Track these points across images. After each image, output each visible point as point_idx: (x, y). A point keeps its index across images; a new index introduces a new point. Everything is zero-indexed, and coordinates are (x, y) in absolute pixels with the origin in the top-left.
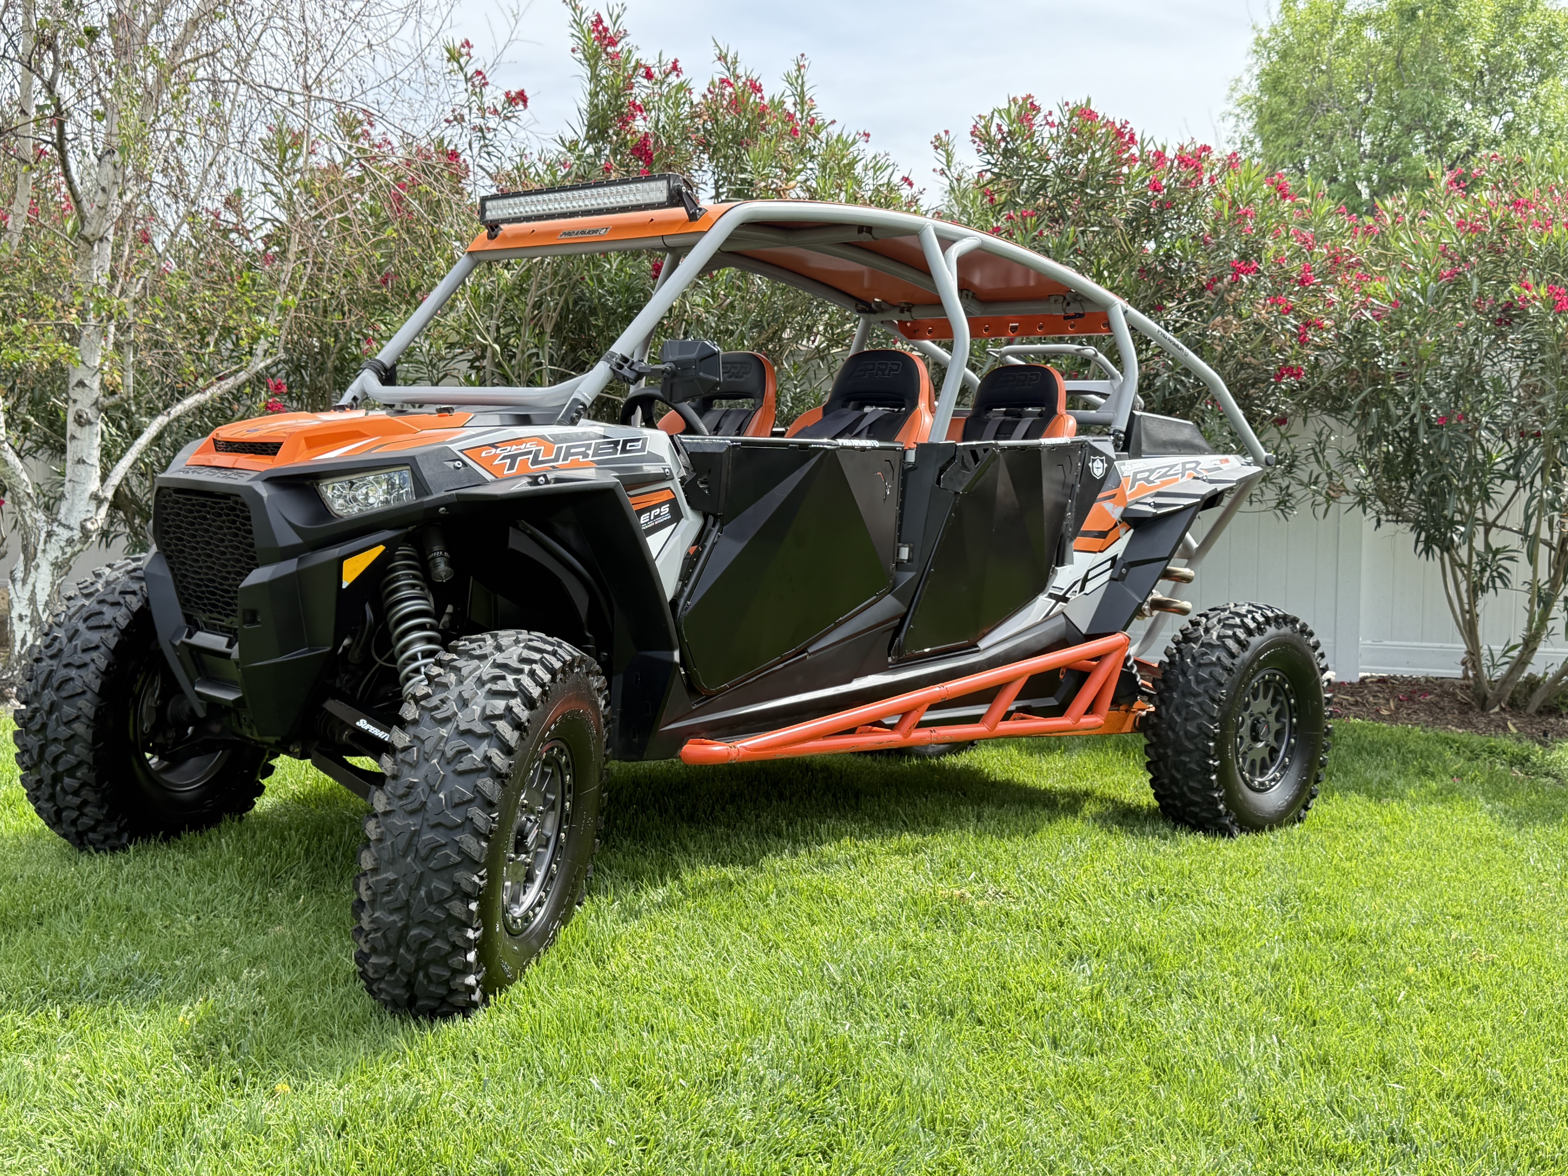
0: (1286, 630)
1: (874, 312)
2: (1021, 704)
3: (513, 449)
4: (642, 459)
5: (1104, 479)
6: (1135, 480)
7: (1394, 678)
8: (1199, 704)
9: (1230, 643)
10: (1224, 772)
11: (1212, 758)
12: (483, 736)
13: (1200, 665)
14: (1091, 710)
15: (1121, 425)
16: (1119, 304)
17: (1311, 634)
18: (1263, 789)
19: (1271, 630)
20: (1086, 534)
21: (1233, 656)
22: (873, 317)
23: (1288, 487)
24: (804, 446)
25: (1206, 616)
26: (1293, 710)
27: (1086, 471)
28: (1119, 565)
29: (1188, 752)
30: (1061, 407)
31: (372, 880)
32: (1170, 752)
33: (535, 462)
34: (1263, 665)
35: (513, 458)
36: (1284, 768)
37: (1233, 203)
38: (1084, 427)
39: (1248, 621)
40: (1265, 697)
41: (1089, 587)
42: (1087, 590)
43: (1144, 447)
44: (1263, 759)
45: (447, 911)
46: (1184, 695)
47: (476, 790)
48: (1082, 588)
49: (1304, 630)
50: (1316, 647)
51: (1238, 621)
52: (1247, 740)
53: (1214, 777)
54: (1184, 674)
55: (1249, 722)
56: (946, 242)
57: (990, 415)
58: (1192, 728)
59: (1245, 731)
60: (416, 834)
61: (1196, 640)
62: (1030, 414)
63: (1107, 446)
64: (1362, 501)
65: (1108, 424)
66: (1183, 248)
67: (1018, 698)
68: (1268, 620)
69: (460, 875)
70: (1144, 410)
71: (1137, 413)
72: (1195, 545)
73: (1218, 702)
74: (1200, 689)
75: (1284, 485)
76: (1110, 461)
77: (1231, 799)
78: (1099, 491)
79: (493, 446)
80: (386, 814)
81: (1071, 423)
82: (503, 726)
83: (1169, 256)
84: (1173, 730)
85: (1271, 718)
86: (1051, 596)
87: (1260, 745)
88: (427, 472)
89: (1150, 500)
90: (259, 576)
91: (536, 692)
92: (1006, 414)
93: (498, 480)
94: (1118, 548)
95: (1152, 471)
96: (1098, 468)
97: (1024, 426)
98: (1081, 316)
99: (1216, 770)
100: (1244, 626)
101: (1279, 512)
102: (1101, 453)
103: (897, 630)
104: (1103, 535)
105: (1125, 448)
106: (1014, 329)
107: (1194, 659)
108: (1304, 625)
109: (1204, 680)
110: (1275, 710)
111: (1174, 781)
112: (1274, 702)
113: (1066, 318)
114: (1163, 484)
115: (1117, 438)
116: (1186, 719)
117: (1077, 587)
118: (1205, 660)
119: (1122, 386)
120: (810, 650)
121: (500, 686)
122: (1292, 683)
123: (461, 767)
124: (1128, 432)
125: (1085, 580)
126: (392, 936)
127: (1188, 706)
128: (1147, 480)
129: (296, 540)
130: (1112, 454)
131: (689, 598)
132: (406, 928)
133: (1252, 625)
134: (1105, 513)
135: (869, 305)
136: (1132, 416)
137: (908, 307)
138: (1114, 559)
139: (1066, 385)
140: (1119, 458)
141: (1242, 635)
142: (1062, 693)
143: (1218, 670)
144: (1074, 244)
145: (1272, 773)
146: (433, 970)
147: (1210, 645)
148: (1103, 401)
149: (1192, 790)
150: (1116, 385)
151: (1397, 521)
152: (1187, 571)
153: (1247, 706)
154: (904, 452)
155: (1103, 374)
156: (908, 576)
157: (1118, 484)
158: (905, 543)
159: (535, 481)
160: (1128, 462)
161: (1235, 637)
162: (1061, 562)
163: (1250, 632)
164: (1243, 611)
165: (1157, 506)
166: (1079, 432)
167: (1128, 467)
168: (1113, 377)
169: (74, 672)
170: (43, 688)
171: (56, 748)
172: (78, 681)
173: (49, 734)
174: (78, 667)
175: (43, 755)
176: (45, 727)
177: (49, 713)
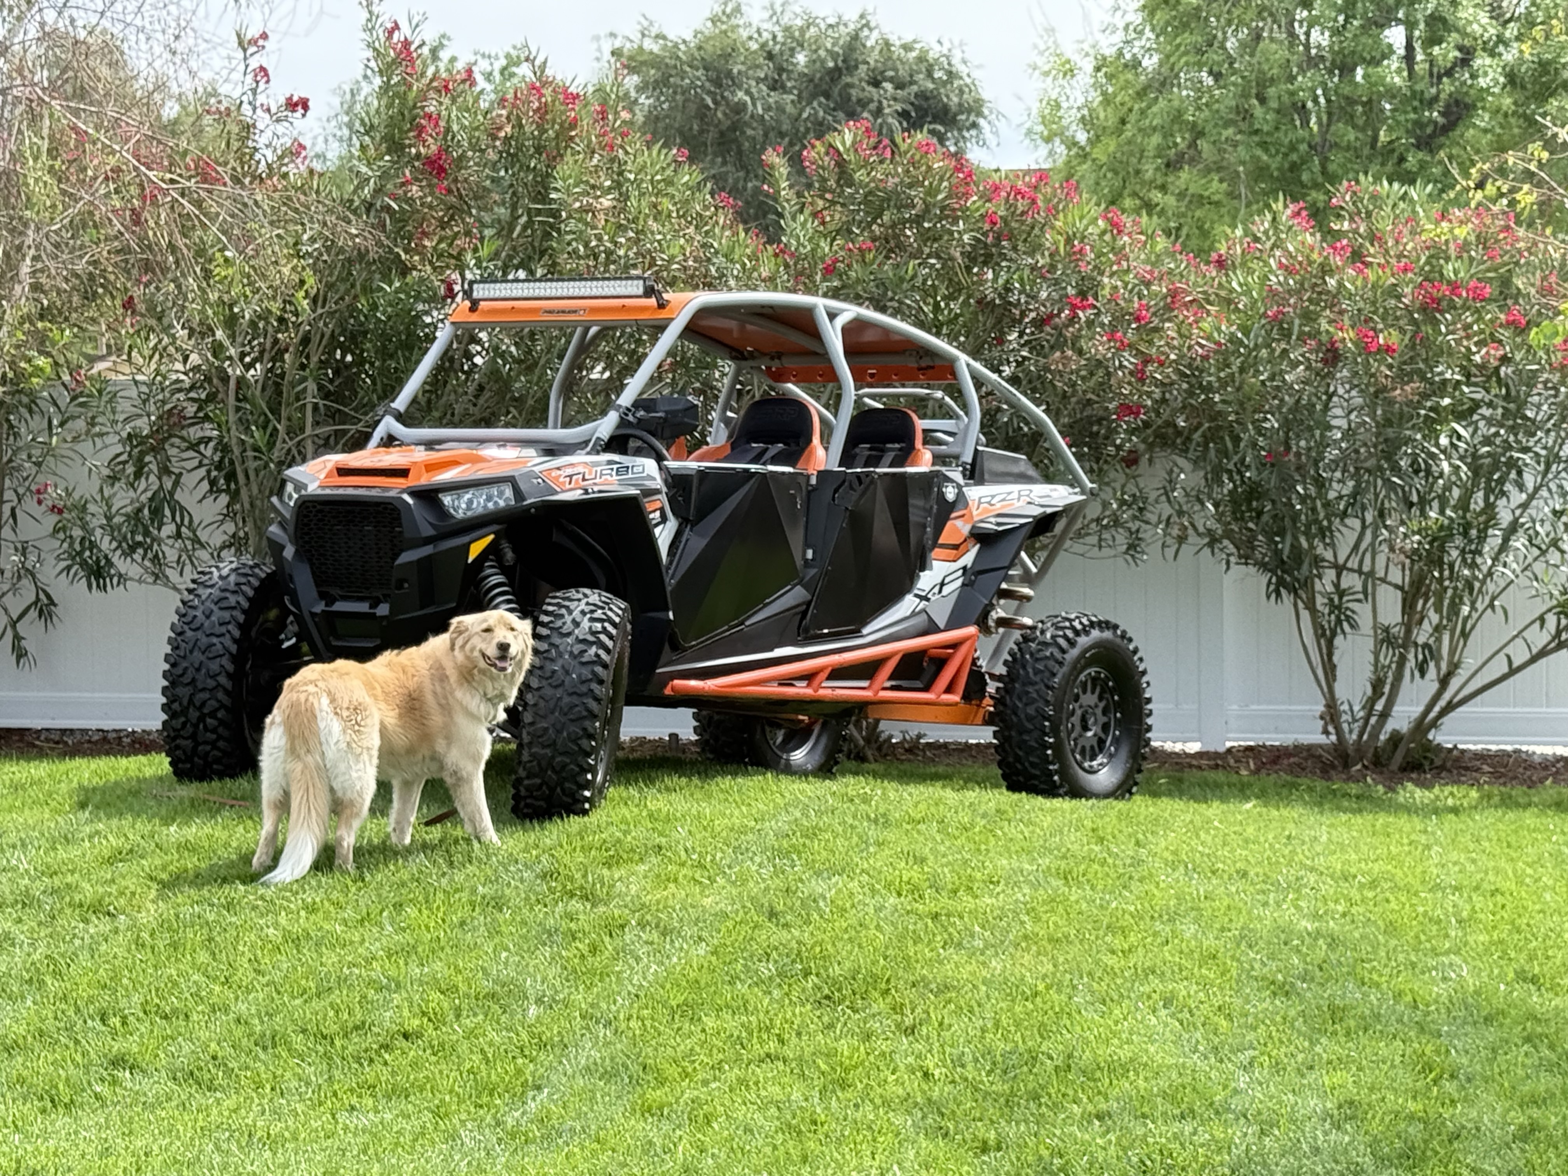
0: (1108, 634)
1: (745, 359)
2: (893, 683)
3: (569, 471)
4: (643, 478)
5: (955, 502)
6: (980, 503)
7: (1264, 746)
8: (1037, 691)
9: (1061, 641)
10: (1058, 748)
11: (1047, 735)
12: (593, 643)
13: (1037, 660)
14: (949, 690)
15: (968, 458)
16: (963, 359)
17: (1130, 640)
18: (1092, 771)
19: (1095, 633)
20: (943, 546)
21: (1063, 651)
22: (744, 363)
23: (1138, 531)
24: (746, 471)
25: (1042, 622)
26: (1118, 706)
27: (941, 496)
28: (969, 573)
29: (1029, 732)
30: (918, 444)
31: (531, 729)
32: (1013, 733)
33: (584, 479)
34: (1090, 663)
35: (571, 476)
36: (1111, 756)
37: (1069, 241)
38: (939, 459)
39: (1076, 624)
40: (1093, 692)
41: (946, 590)
42: (944, 592)
43: (986, 476)
44: (1092, 747)
45: (579, 745)
46: (1024, 684)
47: (593, 673)
48: (940, 591)
49: (1123, 636)
50: (1135, 651)
51: (1067, 624)
52: (1078, 728)
53: (1049, 752)
54: (1024, 667)
55: (1079, 712)
56: (832, 316)
57: (857, 450)
58: (1031, 710)
59: (1076, 719)
60: (560, 699)
61: (1033, 640)
62: (892, 450)
63: (956, 475)
64: (1211, 545)
65: (957, 457)
66: (1021, 280)
67: (890, 678)
68: (1092, 623)
69: (587, 724)
70: (987, 446)
71: (980, 448)
72: (1034, 570)
73: (1052, 688)
74: (1037, 679)
75: (1134, 529)
76: (959, 487)
77: (1064, 772)
78: (952, 512)
79: (558, 469)
80: (539, 689)
81: (927, 456)
82: (603, 637)
83: (1008, 289)
84: (1016, 714)
85: (1099, 711)
86: (917, 596)
87: (1090, 734)
88: (523, 486)
89: (993, 520)
90: (407, 557)
91: (617, 620)
92: (870, 449)
93: (563, 491)
94: (968, 559)
95: (993, 497)
96: (950, 493)
97: (889, 457)
98: (933, 367)
99: (1051, 746)
100: (1073, 628)
101: (1128, 557)
102: (952, 481)
103: (804, 614)
104: (956, 547)
105: (971, 477)
106: (872, 376)
107: (1032, 655)
108: (1124, 632)
109: (1041, 671)
110: (1102, 705)
111: (1018, 759)
112: (1101, 698)
113: (920, 369)
114: (1003, 507)
115: (965, 469)
116: (1026, 705)
117: (936, 590)
118: (1041, 655)
119: (967, 426)
120: (748, 623)
121: (596, 615)
122: (1115, 681)
123: (584, 660)
124: (973, 464)
125: (942, 584)
126: (544, 763)
127: (1028, 693)
128: (989, 503)
129: (431, 532)
130: (961, 481)
131: (672, 578)
132: (553, 757)
133: (1079, 627)
134: (957, 530)
135: (742, 353)
136: (976, 451)
137: (779, 356)
138: (964, 568)
139: (921, 424)
140: (967, 485)
141: (1070, 634)
142: (926, 677)
143: (1051, 663)
144: (912, 279)
145: (1100, 759)
146: (567, 785)
147: (1045, 644)
148: (950, 439)
149: (1032, 764)
150: (962, 426)
151: (1246, 564)
152: (1026, 591)
153: (1077, 698)
154: (808, 477)
155: (949, 414)
156: (812, 572)
157: (966, 505)
158: (809, 547)
159: (586, 492)
160: (974, 488)
161: (1065, 637)
162: (923, 569)
163: (1077, 633)
164: (1073, 616)
165: (999, 524)
166: (933, 464)
167: (974, 493)
168: (958, 417)
169: (215, 640)
170: (191, 652)
171: (205, 695)
172: (219, 646)
173: (200, 685)
174: (218, 636)
175: (191, 701)
176: (194, 680)
177: (198, 670)
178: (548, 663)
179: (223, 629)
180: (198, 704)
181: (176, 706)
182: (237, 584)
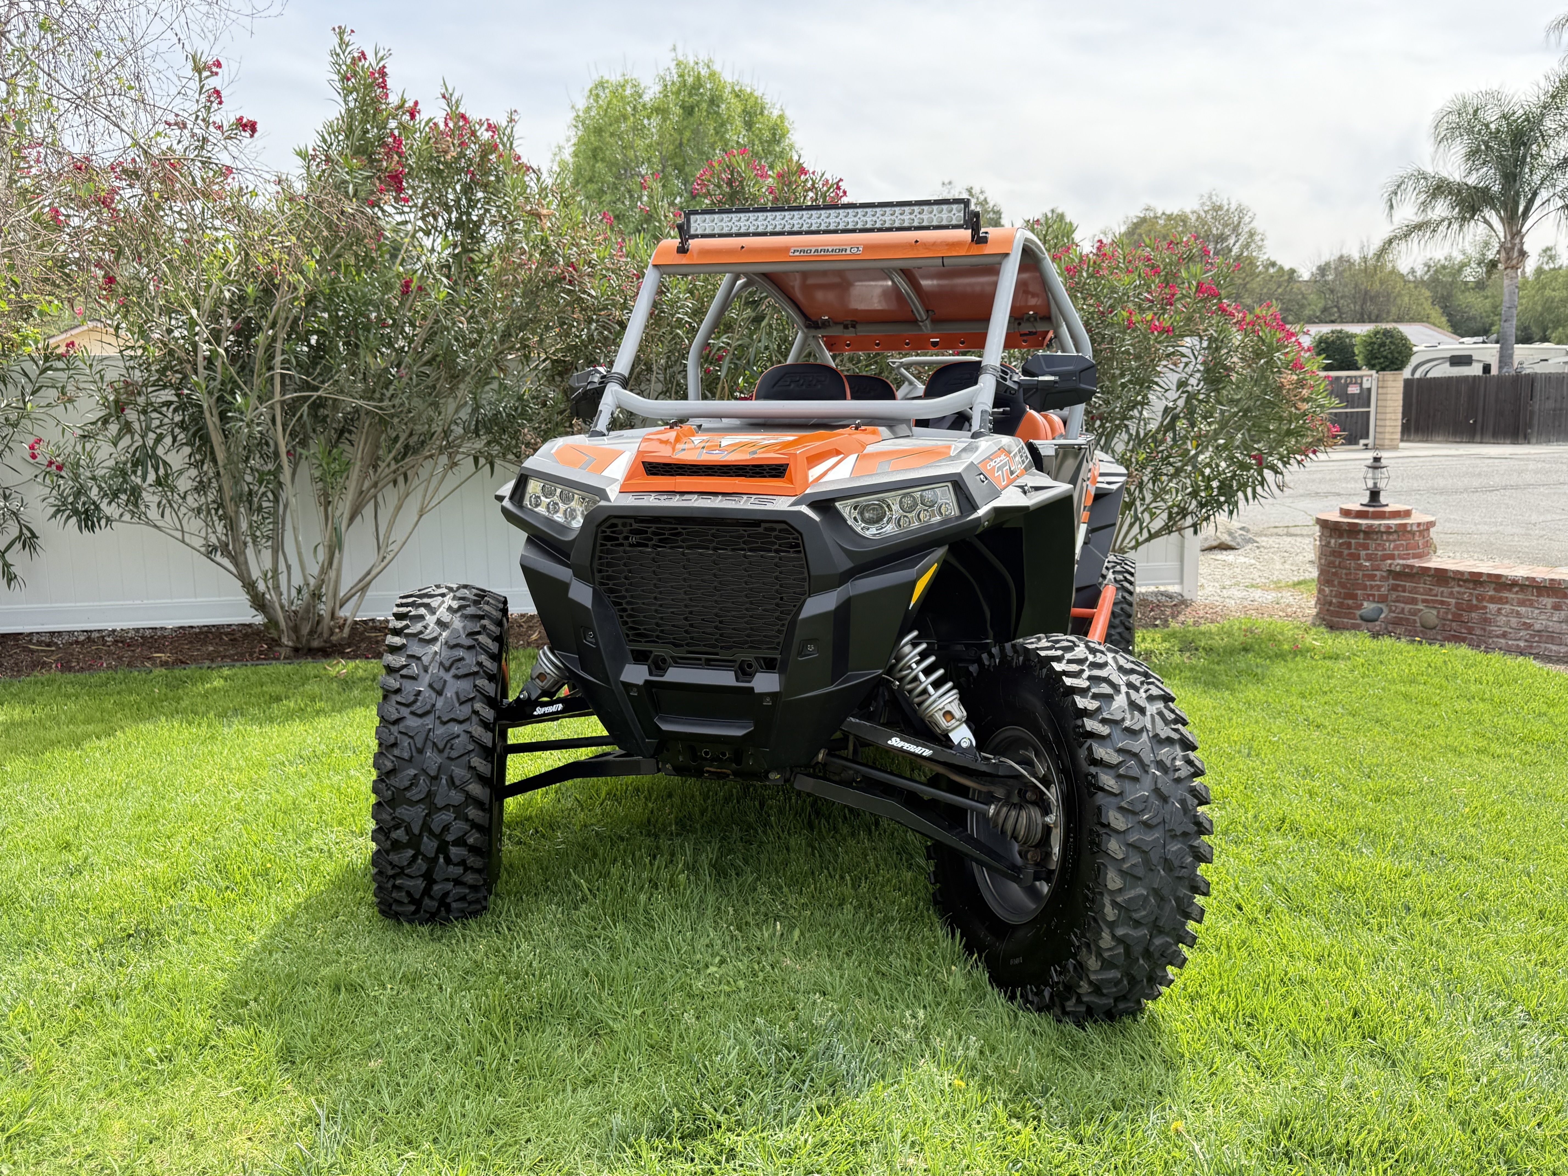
1: (819, 328)
3: (998, 461)
33: (1011, 472)
35: (1001, 469)
79: (990, 458)
88: (972, 487)
93: (1002, 491)
98: (1034, 333)
129: (848, 564)
135: (815, 322)
137: (852, 325)
159: (1024, 490)
169: (456, 728)
170: (420, 751)
171: (447, 817)
172: (464, 738)
173: (440, 802)
174: (461, 722)
175: (426, 826)
176: (430, 795)
177: (435, 778)
178: (1128, 786)
179: (466, 710)
180: (437, 830)
181: (399, 834)
182: (471, 634)
